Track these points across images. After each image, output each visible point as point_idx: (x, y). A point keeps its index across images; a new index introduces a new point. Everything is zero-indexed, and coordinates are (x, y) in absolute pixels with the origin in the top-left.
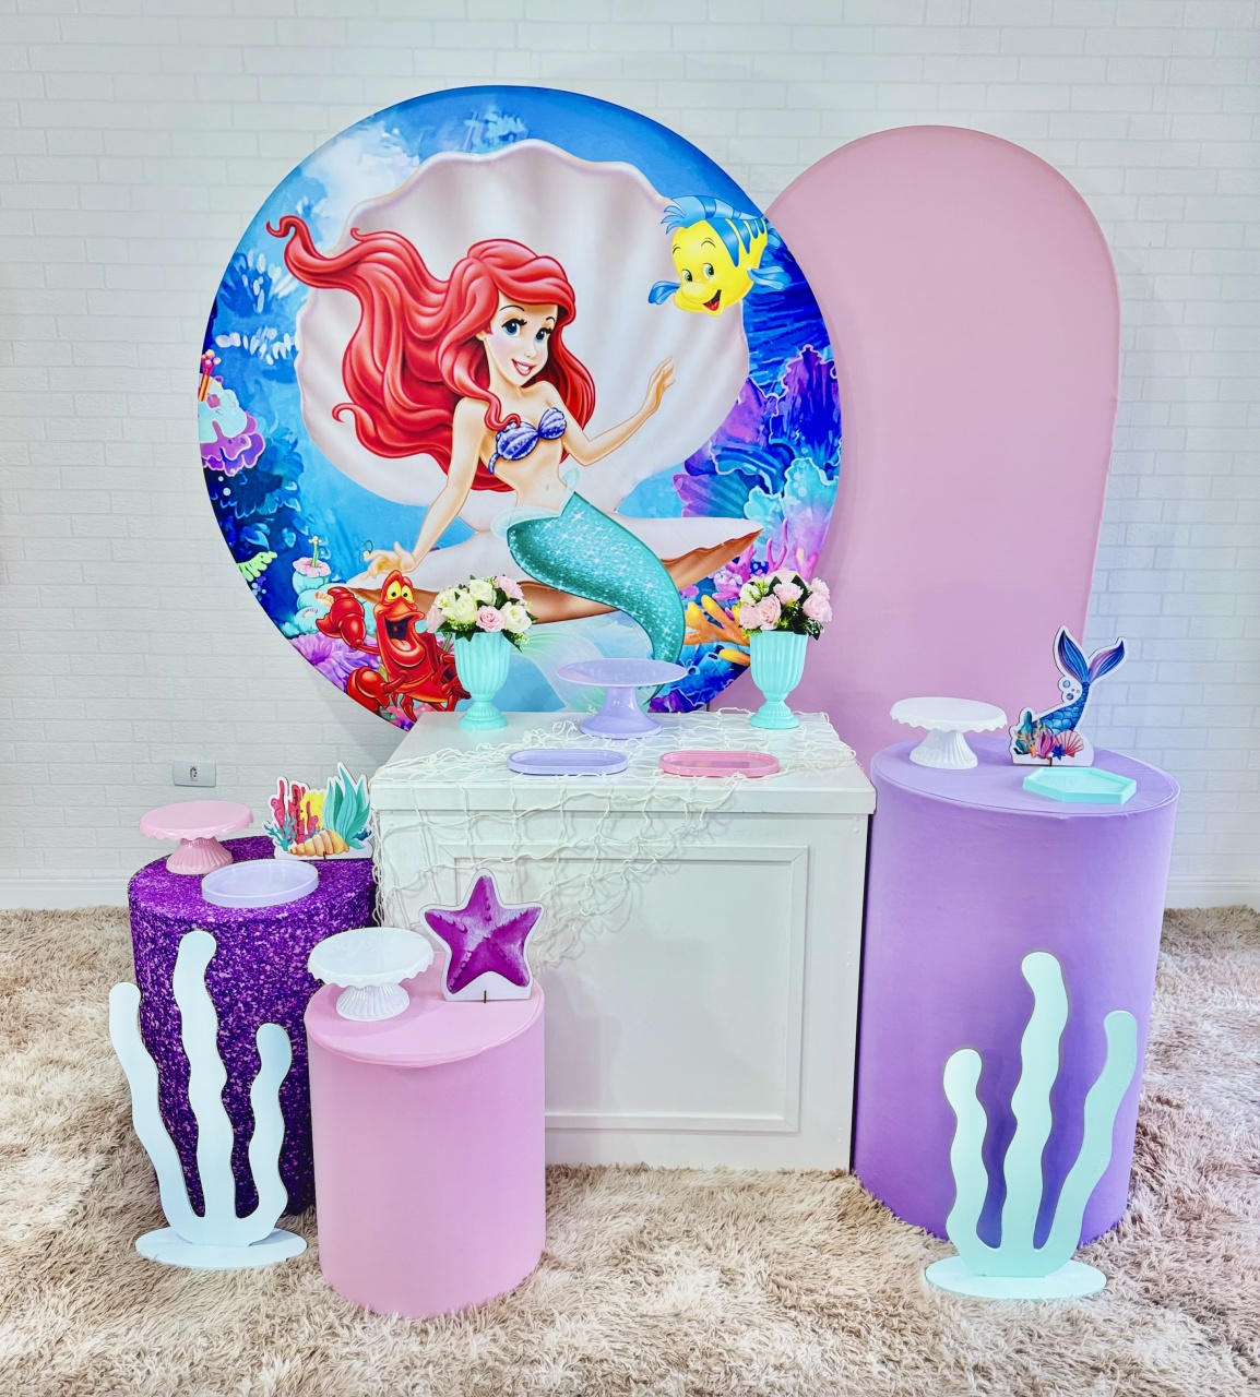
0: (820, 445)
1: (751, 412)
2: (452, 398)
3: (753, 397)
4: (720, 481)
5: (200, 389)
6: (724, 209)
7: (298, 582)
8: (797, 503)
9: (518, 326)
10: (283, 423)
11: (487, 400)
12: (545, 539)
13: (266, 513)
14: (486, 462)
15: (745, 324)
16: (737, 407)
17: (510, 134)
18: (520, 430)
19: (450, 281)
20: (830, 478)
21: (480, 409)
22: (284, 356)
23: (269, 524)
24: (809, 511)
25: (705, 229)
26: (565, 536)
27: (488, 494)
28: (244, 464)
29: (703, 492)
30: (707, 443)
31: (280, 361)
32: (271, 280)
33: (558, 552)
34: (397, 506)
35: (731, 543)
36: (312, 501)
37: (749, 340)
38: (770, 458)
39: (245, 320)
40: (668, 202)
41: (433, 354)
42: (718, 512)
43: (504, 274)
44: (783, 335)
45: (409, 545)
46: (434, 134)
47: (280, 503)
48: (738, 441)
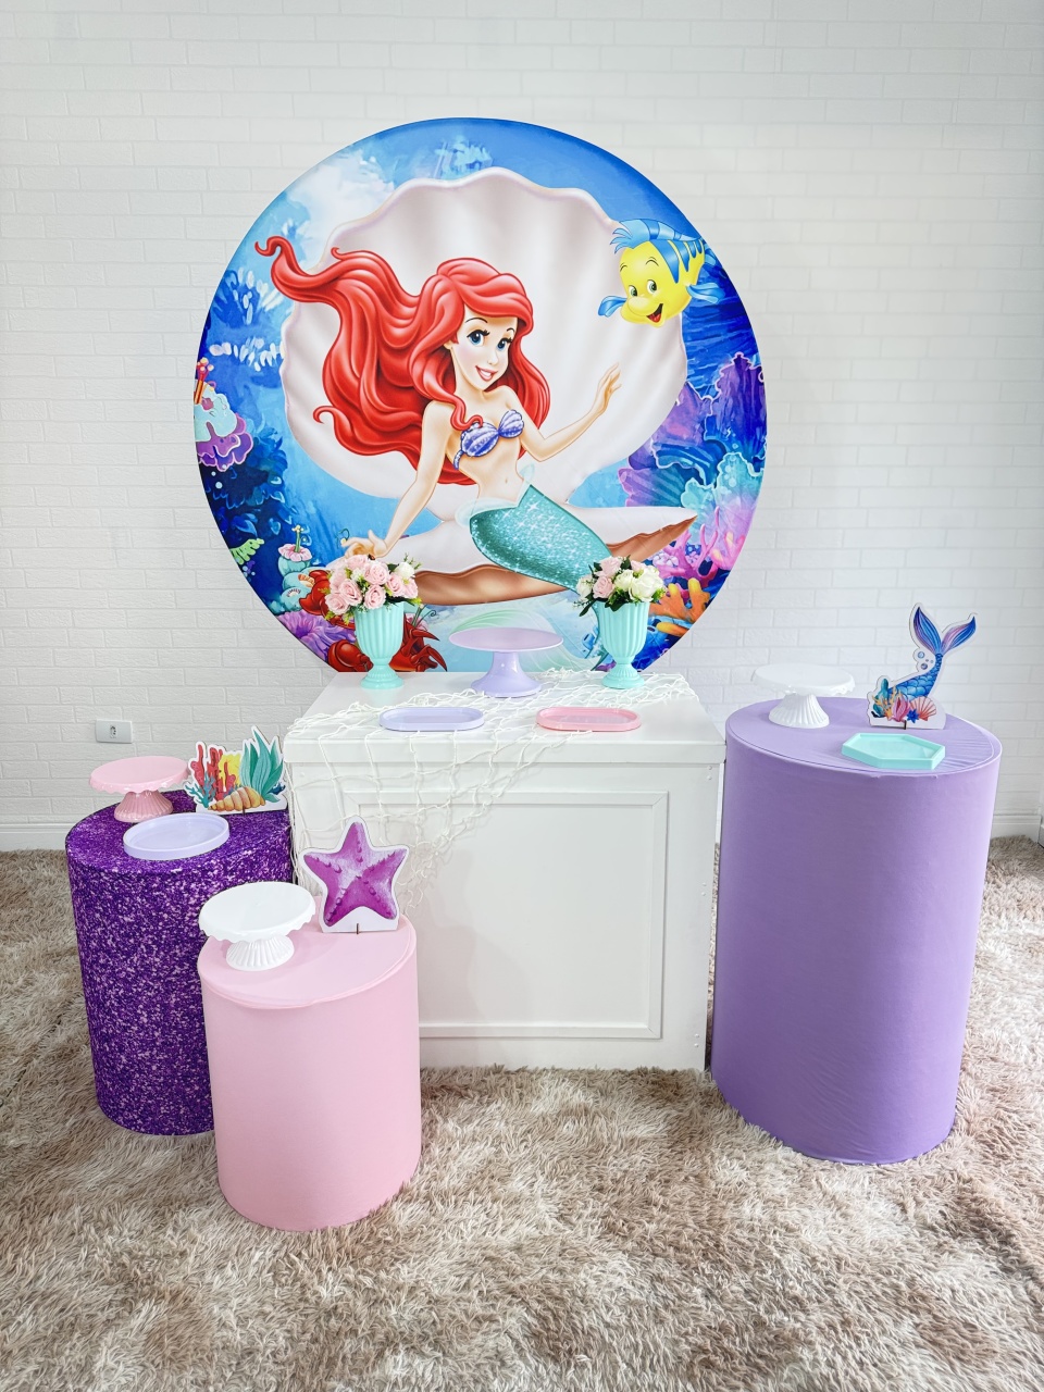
0: (749, 439)
1: (688, 413)
2: (422, 401)
3: (689, 398)
4: (660, 474)
5: (195, 394)
6: (666, 232)
7: (282, 565)
8: (728, 492)
9: (482, 336)
10: (269, 424)
11: (453, 403)
12: (505, 528)
13: (253, 505)
14: (451, 458)
15: (684, 334)
16: (676, 409)
17: (476, 162)
18: (482, 430)
19: (420, 296)
20: (757, 470)
21: (447, 411)
22: (270, 364)
23: (256, 514)
24: (738, 501)
25: (649, 249)
26: (522, 524)
27: (453, 487)
28: (234, 460)
29: (645, 484)
30: (649, 440)
31: (266, 368)
32: (259, 295)
33: (515, 538)
34: (372, 499)
35: (669, 529)
36: (295, 494)
37: (687, 348)
38: (705, 453)
39: (235, 331)
40: (618, 225)
41: (405, 362)
42: (658, 501)
43: (469, 290)
44: (717, 344)
45: (382, 533)
46: (407, 162)
47: (266, 495)
48: (675, 438)
